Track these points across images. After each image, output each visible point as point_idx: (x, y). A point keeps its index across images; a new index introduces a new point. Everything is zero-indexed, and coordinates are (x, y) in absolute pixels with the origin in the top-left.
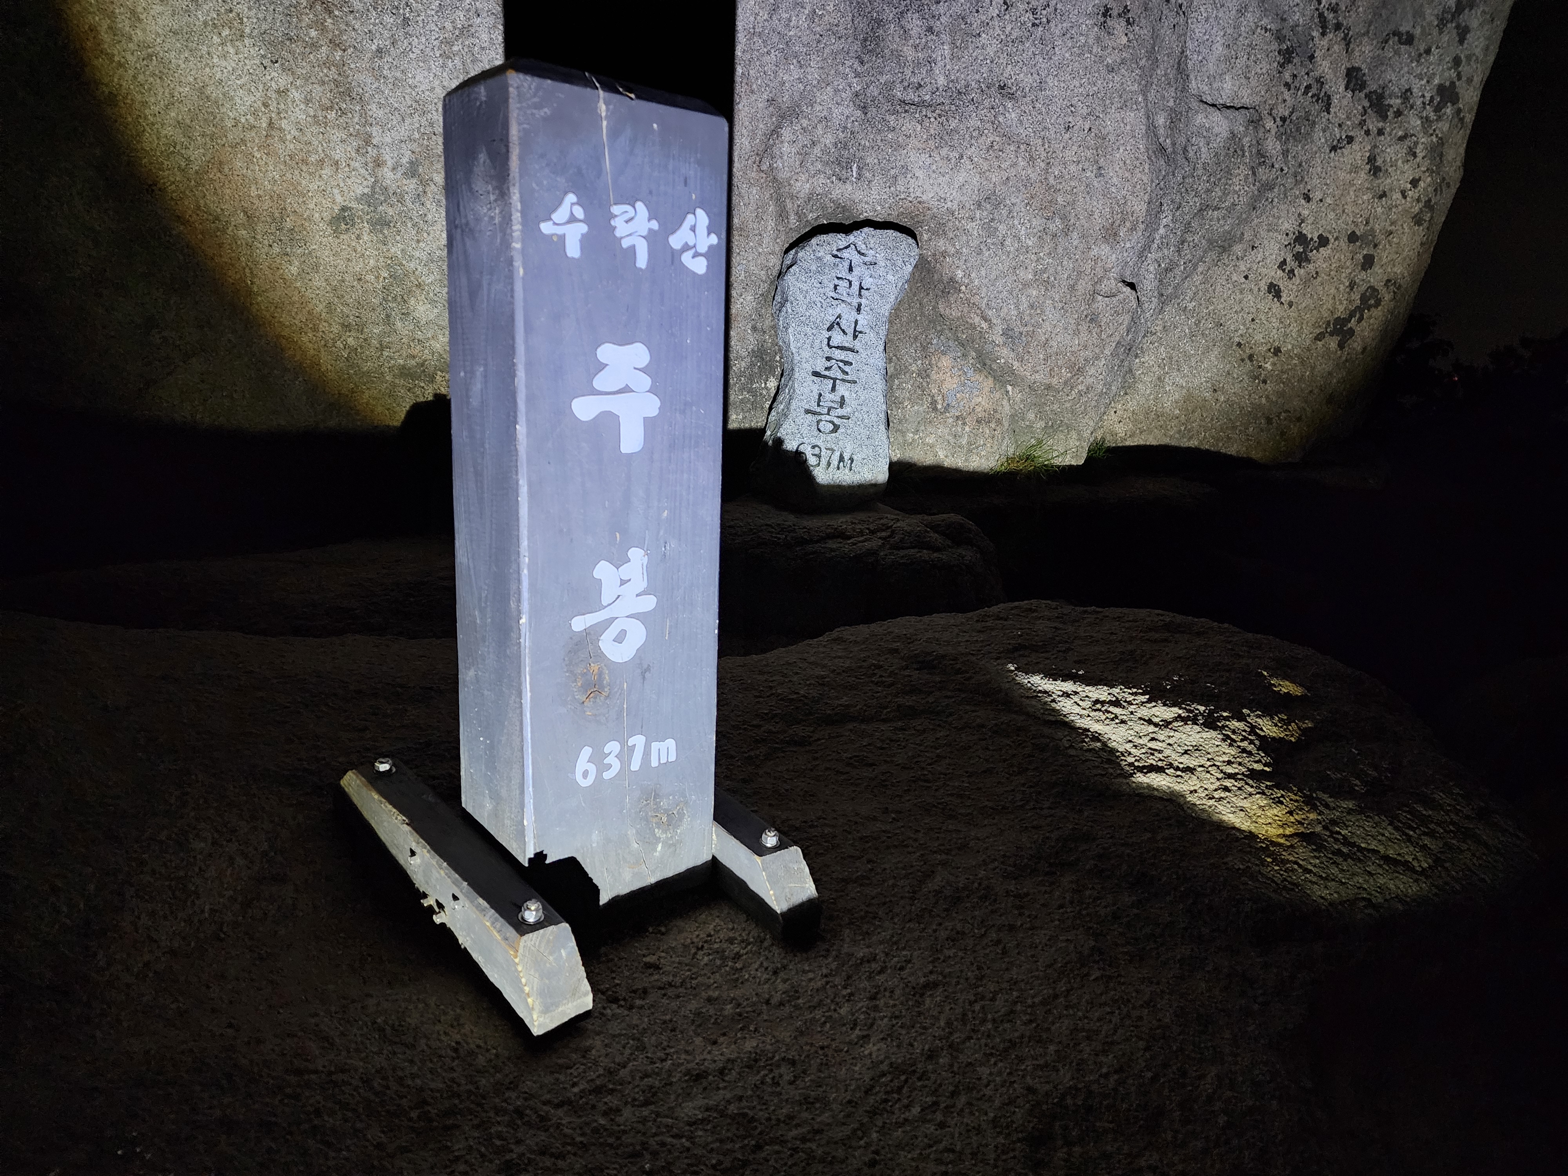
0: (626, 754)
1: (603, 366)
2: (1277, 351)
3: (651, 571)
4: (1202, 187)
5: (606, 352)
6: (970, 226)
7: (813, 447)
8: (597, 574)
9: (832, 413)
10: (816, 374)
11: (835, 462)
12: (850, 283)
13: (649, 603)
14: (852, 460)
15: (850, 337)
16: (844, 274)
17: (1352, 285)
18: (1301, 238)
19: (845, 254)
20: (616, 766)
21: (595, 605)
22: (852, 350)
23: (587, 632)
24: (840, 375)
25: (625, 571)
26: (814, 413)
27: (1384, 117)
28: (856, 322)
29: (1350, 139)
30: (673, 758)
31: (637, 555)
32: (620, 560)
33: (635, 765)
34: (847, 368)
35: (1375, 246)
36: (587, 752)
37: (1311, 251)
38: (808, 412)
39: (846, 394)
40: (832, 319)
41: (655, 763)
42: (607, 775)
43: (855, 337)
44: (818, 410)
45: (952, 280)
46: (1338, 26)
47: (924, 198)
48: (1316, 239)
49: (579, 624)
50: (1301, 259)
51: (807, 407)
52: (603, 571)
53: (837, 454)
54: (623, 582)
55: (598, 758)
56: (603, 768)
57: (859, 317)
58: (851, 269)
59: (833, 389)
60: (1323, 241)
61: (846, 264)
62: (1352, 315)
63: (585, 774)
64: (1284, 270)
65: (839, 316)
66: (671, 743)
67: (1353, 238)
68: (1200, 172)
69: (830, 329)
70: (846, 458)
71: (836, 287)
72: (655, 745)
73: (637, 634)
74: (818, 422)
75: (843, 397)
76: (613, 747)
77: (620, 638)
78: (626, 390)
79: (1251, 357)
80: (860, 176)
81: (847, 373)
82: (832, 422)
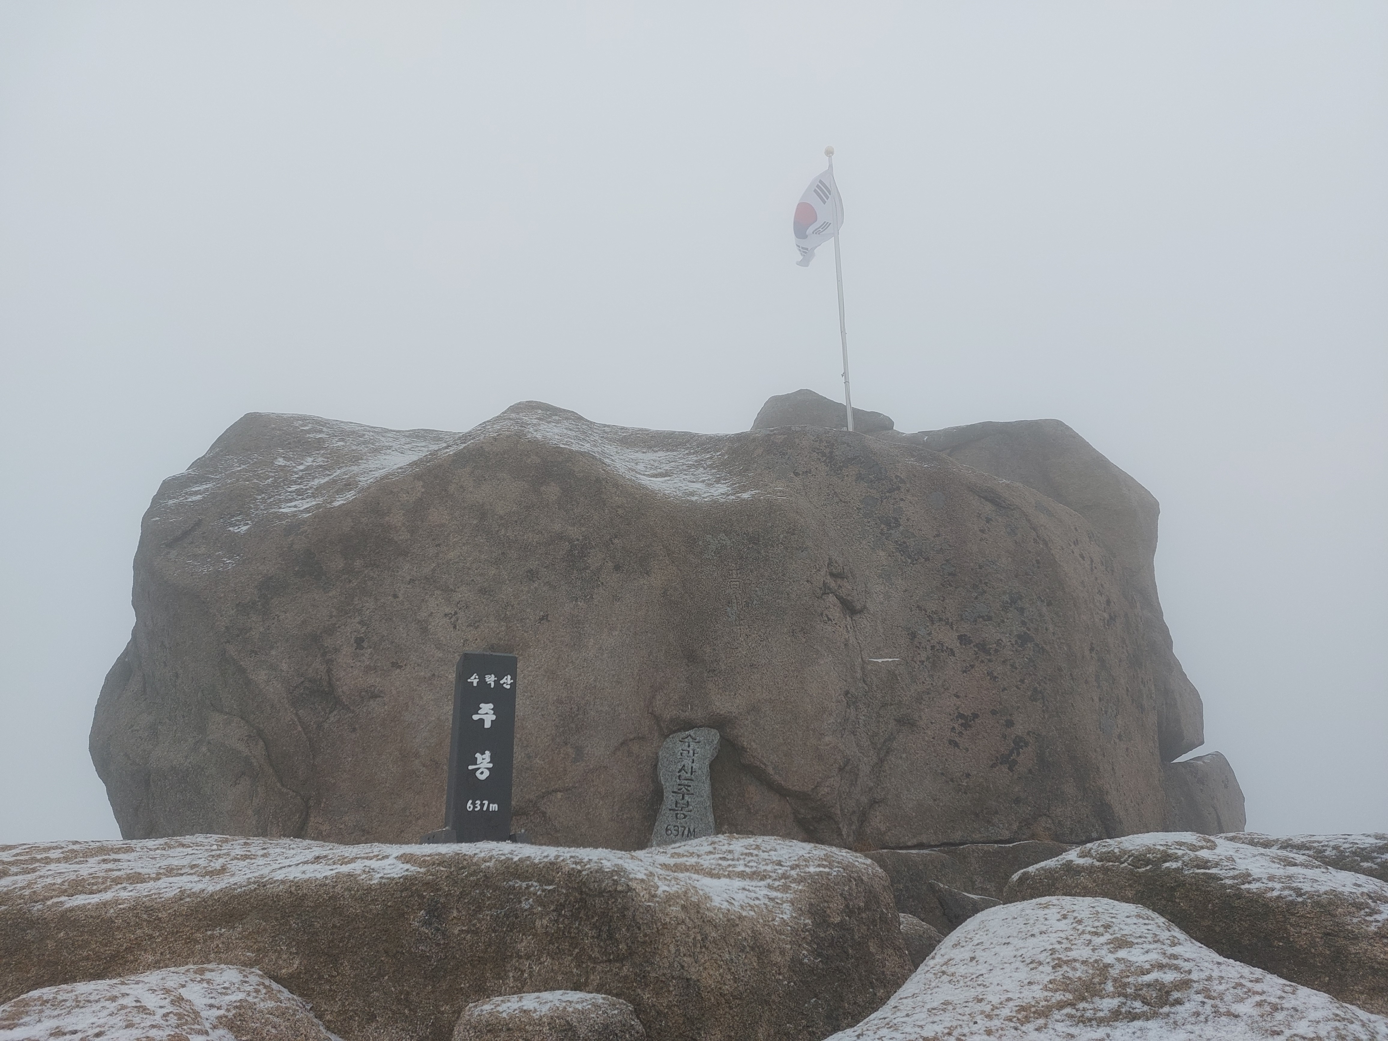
0: (482, 805)
1: (481, 708)
2: (968, 775)
3: (491, 757)
4: (879, 696)
5: (481, 705)
6: (746, 722)
7: (674, 827)
8: (476, 756)
9: (683, 809)
10: (673, 792)
11: (686, 832)
12: (689, 752)
13: (491, 765)
14: (694, 831)
15: (689, 775)
16: (686, 748)
17: (1004, 737)
18: (961, 716)
19: (686, 740)
20: (479, 808)
21: (476, 764)
22: (691, 780)
23: (473, 770)
24: (685, 791)
25: (484, 756)
26: (674, 810)
27: (990, 654)
28: (692, 767)
29: (972, 666)
30: (496, 810)
31: (488, 753)
32: (483, 753)
33: (485, 809)
34: (689, 788)
35: (1011, 715)
36: (470, 802)
37: (970, 721)
38: (670, 810)
39: (689, 800)
40: (680, 767)
41: (491, 810)
42: (476, 809)
43: (691, 774)
44: (677, 809)
45: (743, 747)
46: (941, 620)
47: (721, 713)
48: (970, 715)
49: (470, 767)
50: (966, 726)
51: (670, 808)
52: (478, 755)
53: (687, 829)
54: (483, 759)
55: (474, 804)
56: (475, 807)
57: (694, 765)
58: (689, 746)
59: (683, 798)
60: (975, 716)
61: (687, 744)
62: (1011, 752)
63: (470, 807)
64: (955, 732)
65: (684, 766)
66: (496, 805)
67: (994, 712)
68: (875, 689)
69: (679, 772)
70: (692, 830)
71: (681, 754)
72: (491, 805)
73: (487, 773)
74: (677, 814)
75: (688, 802)
76: (478, 802)
77: (482, 773)
78: (487, 713)
79: (952, 780)
80: (692, 709)
81: (689, 791)
82: (684, 814)
